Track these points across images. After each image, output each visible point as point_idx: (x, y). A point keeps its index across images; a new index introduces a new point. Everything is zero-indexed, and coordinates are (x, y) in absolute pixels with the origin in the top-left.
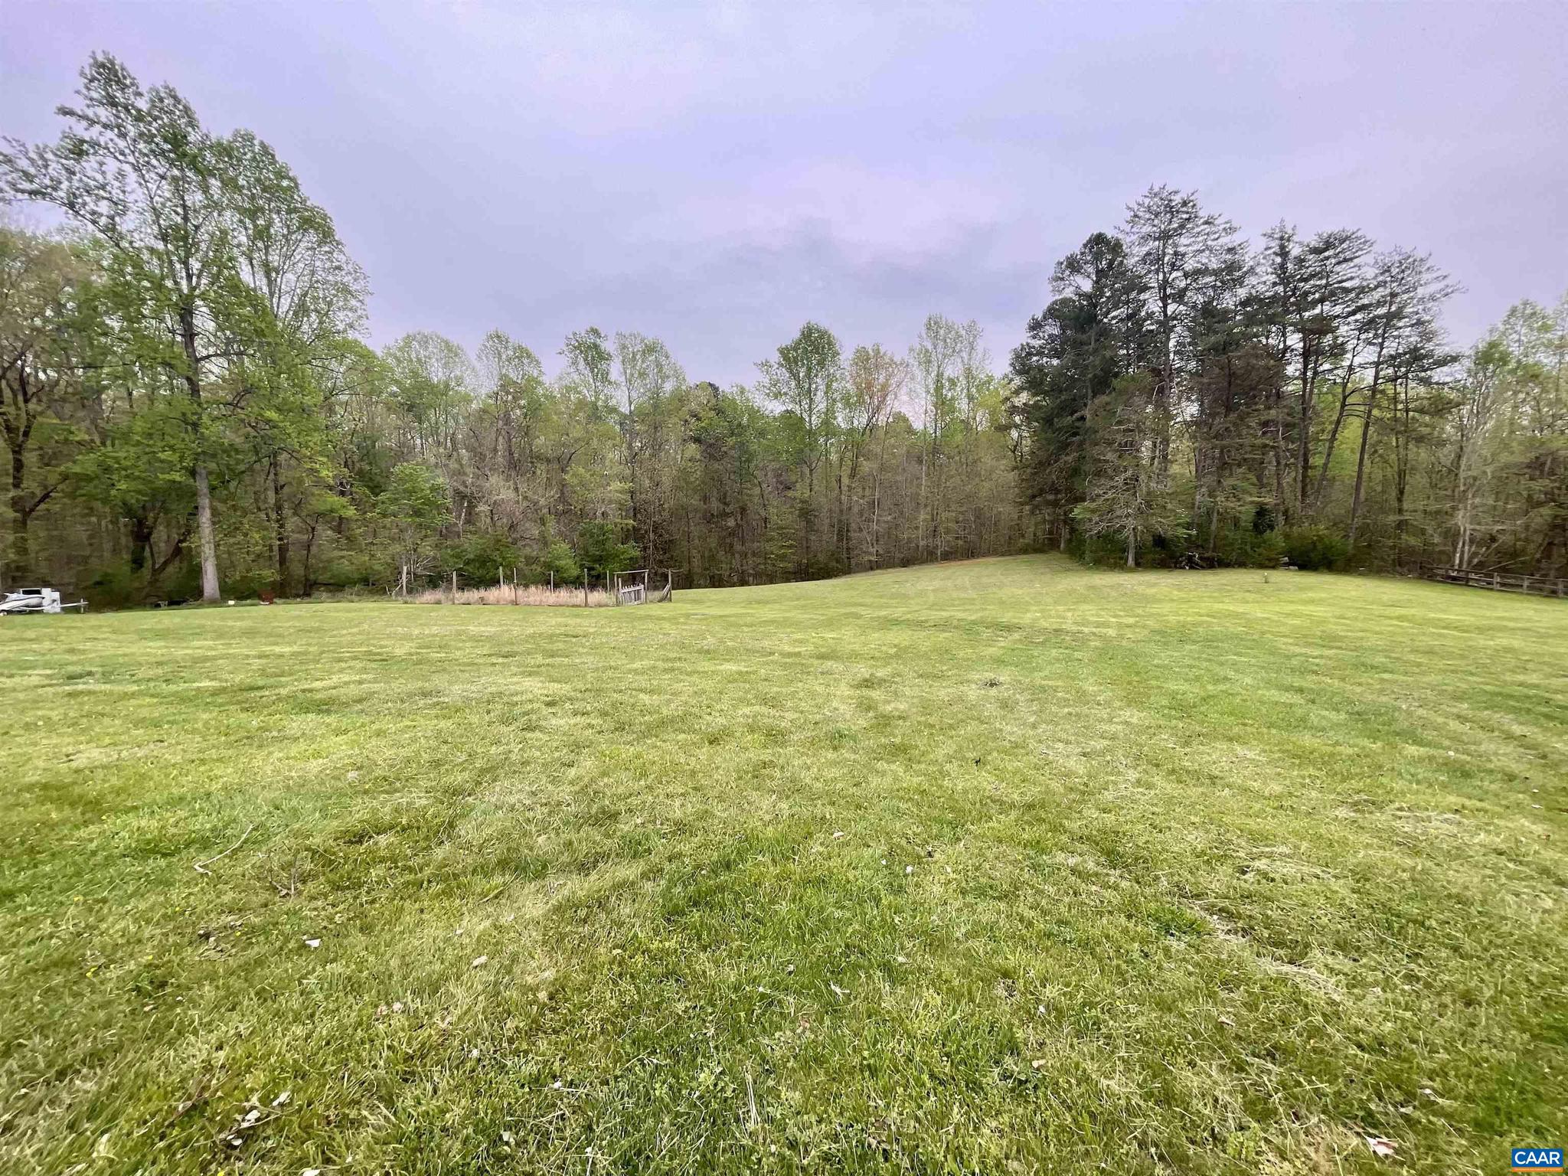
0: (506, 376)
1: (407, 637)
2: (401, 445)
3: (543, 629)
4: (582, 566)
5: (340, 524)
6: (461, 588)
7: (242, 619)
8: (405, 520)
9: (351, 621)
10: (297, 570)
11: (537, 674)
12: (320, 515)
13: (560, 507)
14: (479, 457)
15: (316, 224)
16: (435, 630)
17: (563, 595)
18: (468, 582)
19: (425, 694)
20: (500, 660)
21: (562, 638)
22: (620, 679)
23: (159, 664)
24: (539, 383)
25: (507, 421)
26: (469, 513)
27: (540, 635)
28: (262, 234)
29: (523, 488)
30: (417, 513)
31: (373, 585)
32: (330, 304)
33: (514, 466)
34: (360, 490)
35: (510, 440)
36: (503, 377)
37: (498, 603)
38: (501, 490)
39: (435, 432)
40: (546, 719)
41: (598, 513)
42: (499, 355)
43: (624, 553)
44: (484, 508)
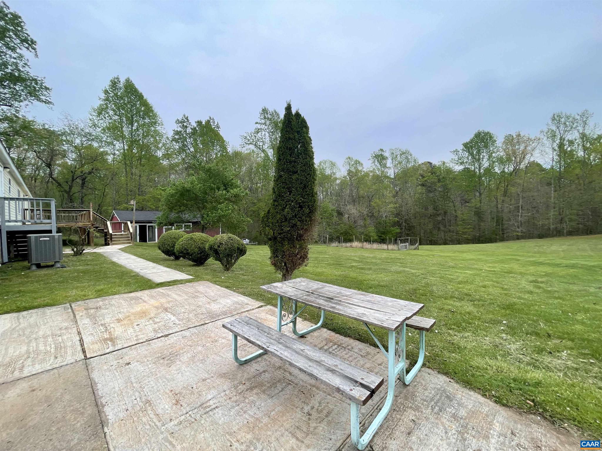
4: (378, 235)
13: (370, 214)
14: (344, 199)
17: (377, 246)
24: (362, 171)
29: (358, 208)
30: (328, 218)
35: (353, 192)
36: (349, 171)
37: (356, 247)
38: (352, 209)
41: (384, 216)
42: (350, 164)
43: (393, 231)
44: (347, 216)
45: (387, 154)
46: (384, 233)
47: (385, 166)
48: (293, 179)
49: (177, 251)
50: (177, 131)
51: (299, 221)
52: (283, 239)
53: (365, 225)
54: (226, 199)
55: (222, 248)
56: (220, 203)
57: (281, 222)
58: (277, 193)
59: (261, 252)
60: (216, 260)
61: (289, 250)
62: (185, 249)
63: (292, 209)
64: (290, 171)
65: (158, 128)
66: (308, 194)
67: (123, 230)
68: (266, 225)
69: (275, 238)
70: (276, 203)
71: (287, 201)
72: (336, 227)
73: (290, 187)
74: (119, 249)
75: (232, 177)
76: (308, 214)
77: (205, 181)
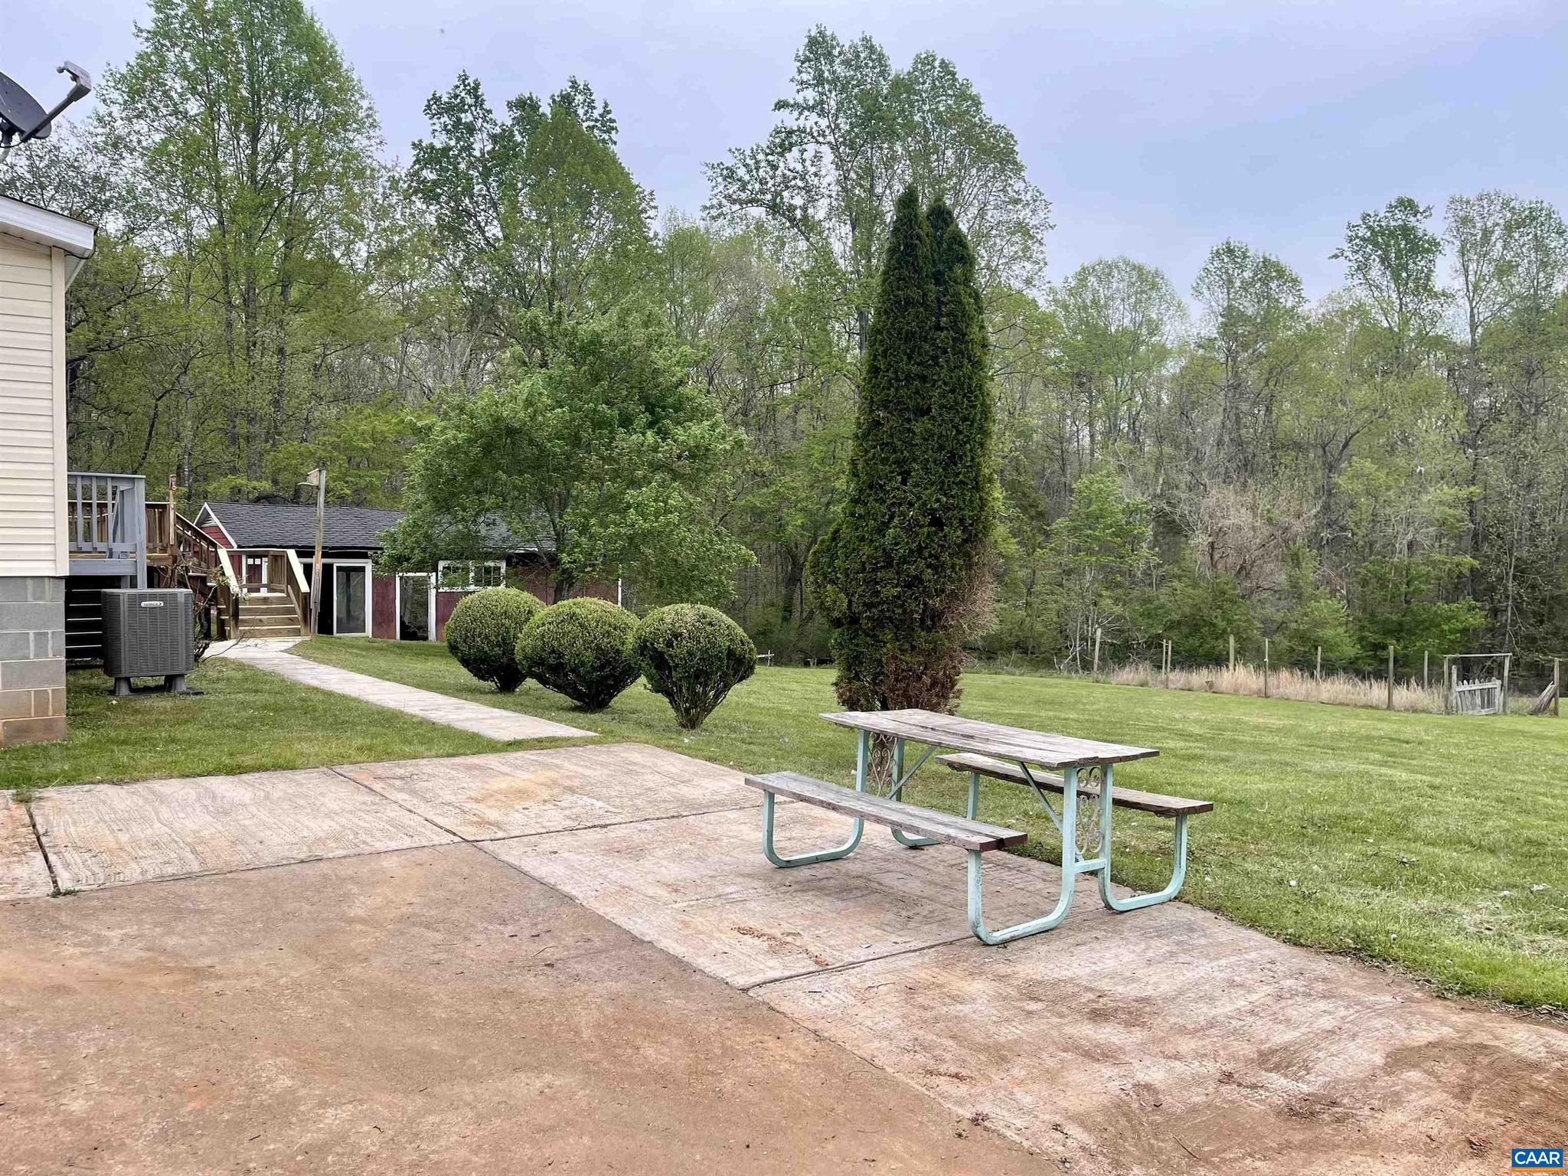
0: (1237, 312)
6: (1178, 666)
13: (1326, 534)
14: (1194, 458)
15: (998, 152)
17: (1344, 688)
24: (1296, 317)
29: (1264, 505)
36: (1231, 313)
37: (1236, 692)
38: (1231, 510)
41: (1401, 544)
42: (1230, 282)
43: (1449, 619)
44: (1200, 540)
45: (1434, 226)
46: (1397, 631)
47: (1423, 287)
48: (914, 433)
49: (525, 658)
50: (432, 147)
51: (929, 566)
52: (879, 622)
53: (1295, 585)
54: (656, 467)
55: (680, 650)
56: (634, 483)
57: (874, 570)
58: (864, 477)
59: (795, 686)
60: (657, 689)
61: (895, 658)
62: (553, 651)
63: (908, 529)
64: (907, 409)
65: (360, 142)
66: (961, 482)
67: (265, 580)
68: (825, 578)
69: (854, 620)
70: (860, 510)
71: (893, 504)
72: (1150, 592)
73: (904, 461)
74: (285, 651)
75: (679, 372)
76: (959, 546)
77: (575, 390)
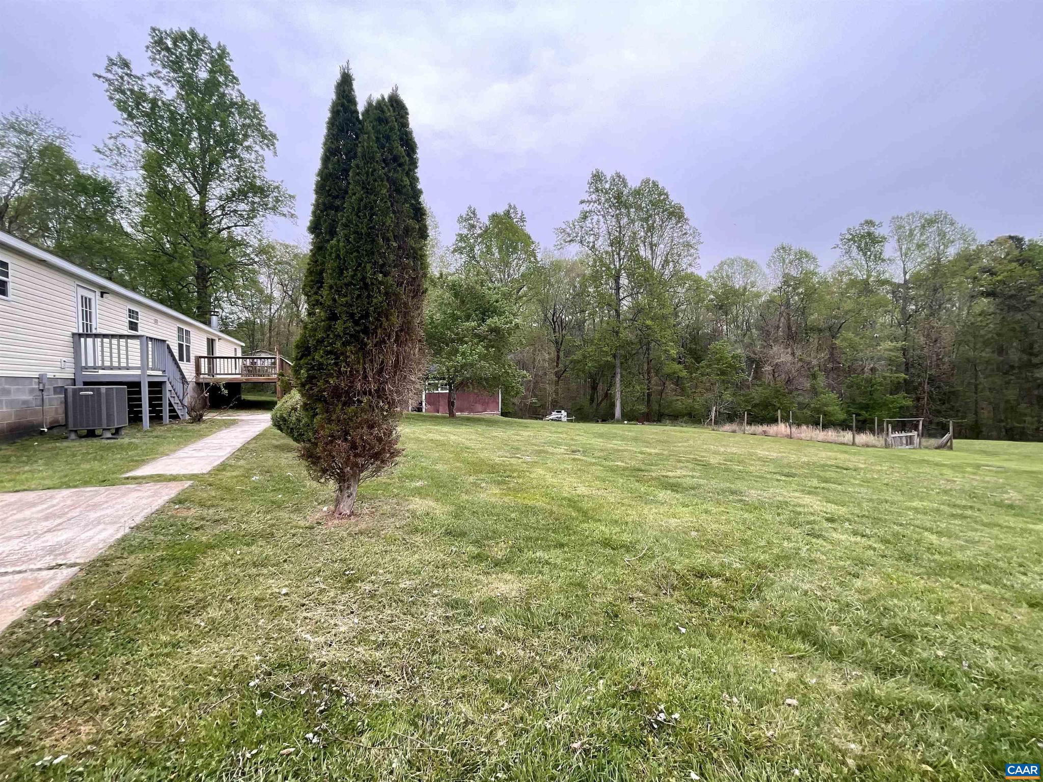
0: (788, 274)
1: (716, 453)
2: (714, 331)
3: (815, 459)
4: (849, 414)
5: (677, 381)
6: (749, 423)
7: (630, 431)
8: (714, 377)
9: (682, 438)
10: (655, 407)
11: (817, 494)
12: (668, 375)
13: (830, 366)
14: (766, 334)
15: (677, 214)
16: (734, 450)
17: (831, 434)
18: (755, 420)
19: (733, 493)
20: (783, 478)
21: (834, 469)
22: (899, 514)
23: (602, 450)
24: (815, 274)
25: (788, 305)
26: (756, 372)
27: (814, 464)
28: (651, 229)
29: (798, 353)
30: (723, 373)
31: (694, 417)
32: (679, 255)
33: (792, 337)
34: (689, 360)
35: (789, 319)
36: (786, 275)
37: (776, 436)
38: (782, 355)
39: (735, 320)
40: (827, 531)
41: (868, 369)
42: (784, 260)
44: (768, 368)
45: (883, 230)
46: (866, 407)
47: (878, 258)
50: (462, 235)
53: (813, 388)
